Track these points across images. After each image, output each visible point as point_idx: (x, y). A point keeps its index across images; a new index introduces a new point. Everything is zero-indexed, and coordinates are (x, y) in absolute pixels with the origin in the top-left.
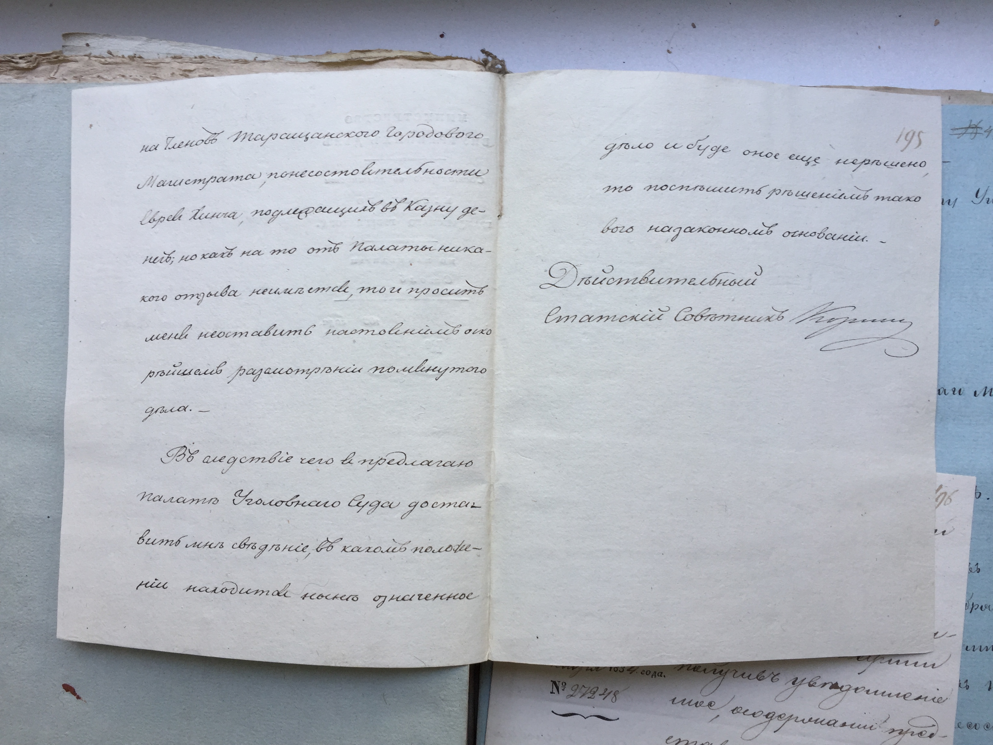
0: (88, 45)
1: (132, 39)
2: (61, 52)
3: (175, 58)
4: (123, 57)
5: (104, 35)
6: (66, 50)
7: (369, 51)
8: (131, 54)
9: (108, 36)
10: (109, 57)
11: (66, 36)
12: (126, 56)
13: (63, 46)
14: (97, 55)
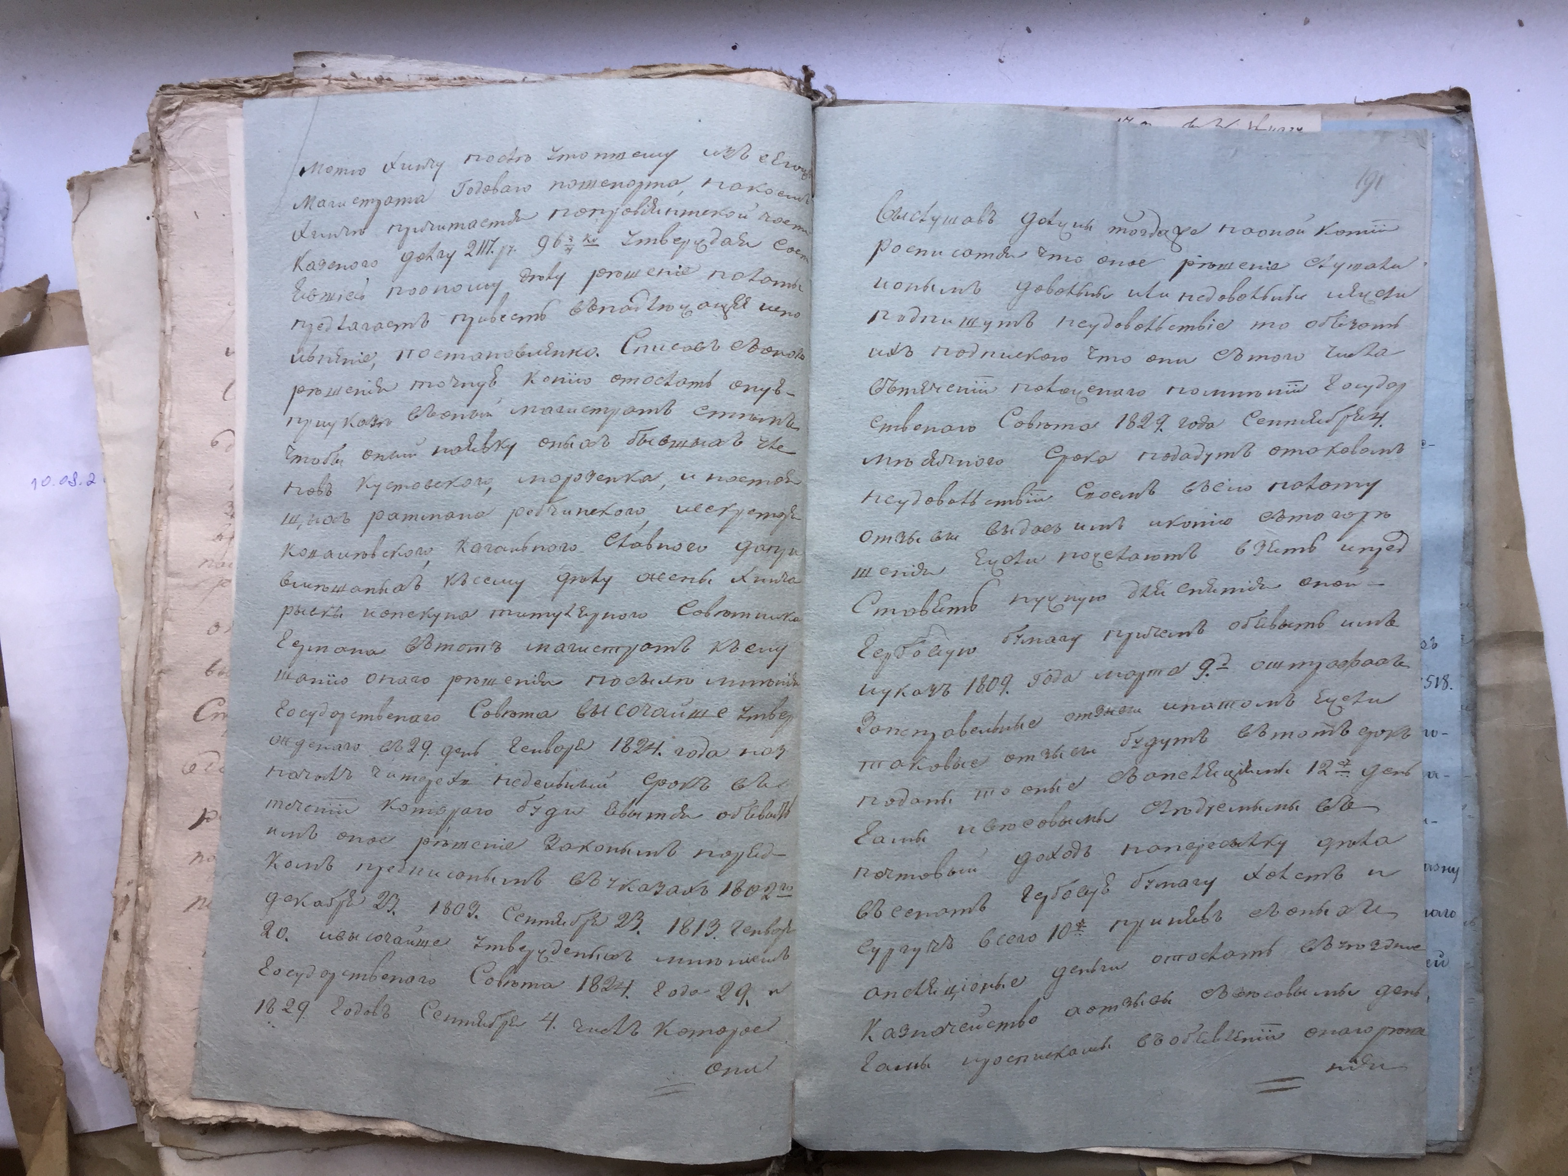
0: (323, 66)
1: (377, 58)
2: (292, 74)
3: (430, 79)
4: (369, 79)
5: (343, 54)
6: (298, 72)
7: (654, 66)
8: (376, 75)
9: (347, 54)
10: (352, 80)
11: (298, 55)
12: (372, 78)
13: (295, 68)
14: (338, 77)
